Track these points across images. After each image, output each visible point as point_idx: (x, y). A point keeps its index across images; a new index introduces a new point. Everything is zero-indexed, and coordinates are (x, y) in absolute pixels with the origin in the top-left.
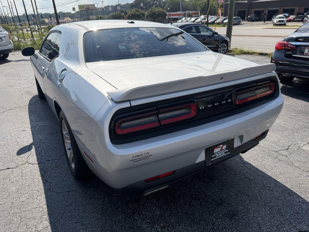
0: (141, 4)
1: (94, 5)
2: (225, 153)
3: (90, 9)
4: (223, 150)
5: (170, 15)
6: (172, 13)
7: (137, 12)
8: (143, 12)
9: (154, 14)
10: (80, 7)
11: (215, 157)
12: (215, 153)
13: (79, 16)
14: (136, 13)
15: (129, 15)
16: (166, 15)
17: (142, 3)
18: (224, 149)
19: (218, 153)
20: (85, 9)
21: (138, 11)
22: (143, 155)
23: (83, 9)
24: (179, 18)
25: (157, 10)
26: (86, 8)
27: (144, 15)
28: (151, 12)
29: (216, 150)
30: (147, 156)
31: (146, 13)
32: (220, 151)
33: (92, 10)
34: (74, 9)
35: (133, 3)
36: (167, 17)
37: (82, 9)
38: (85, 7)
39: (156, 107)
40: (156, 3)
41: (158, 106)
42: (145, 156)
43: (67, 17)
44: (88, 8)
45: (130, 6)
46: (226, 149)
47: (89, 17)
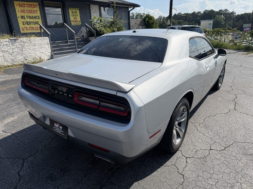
2: (61, 132)
11: (55, 129)
18: (61, 129)
29: (56, 125)
32: (58, 128)
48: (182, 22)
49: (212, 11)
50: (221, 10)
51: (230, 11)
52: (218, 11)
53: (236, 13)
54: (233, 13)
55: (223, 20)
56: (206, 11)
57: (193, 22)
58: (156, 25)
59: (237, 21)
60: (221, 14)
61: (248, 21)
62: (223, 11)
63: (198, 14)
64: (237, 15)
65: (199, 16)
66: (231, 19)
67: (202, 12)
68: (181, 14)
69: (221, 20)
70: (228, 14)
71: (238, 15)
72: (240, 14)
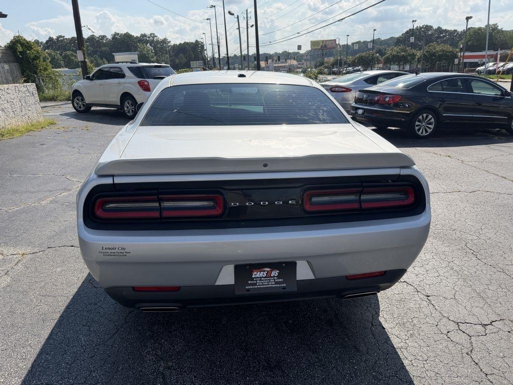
0: (411, 38)
1: (335, 40)
2: (276, 283)
3: (328, 47)
4: (272, 277)
5: (464, 57)
6: (467, 54)
7: (403, 52)
8: (414, 51)
9: (434, 54)
10: (313, 43)
11: (255, 284)
12: (255, 278)
13: (309, 57)
14: (400, 53)
15: (388, 57)
16: (456, 57)
17: (413, 38)
18: (274, 276)
19: (261, 280)
20: (320, 47)
21: (405, 51)
22: (117, 250)
23: (318, 47)
24: (479, 63)
25: (438, 48)
26: (322, 46)
27: (413, 56)
28: (427, 52)
29: (257, 274)
30: (123, 252)
31: (419, 54)
32: (264, 278)
33: (331, 48)
34: (299, 47)
35: (400, 37)
36: (456, 61)
37: (316, 47)
38: (321, 44)
39: (156, 191)
40: (444, 36)
41: (159, 190)
42: (120, 251)
43: (290, 59)
44: (325, 46)
45: (396, 41)
46: (278, 277)
47: (324, 59)
48: (72, 54)
49: (127, 36)
50: (144, 35)
51: (161, 37)
52: (139, 36)
53: (170, 42)
54: (165, 41)
55: (152, 54)
56: (116, 34)
57: (95, 55)
58: (44, 61)
59: (176, 55)
60: (147, 42)
61: (193, 56)
62: (149, 37)
63: (101, 39)
64: (172, 45)
65: (105, 45)
66: (164, 52)
67: (109, 37)
68: (65, 38)
69: (148, 54)
70: (158, 42)
71: (175, 46)
72: (178, 43)
